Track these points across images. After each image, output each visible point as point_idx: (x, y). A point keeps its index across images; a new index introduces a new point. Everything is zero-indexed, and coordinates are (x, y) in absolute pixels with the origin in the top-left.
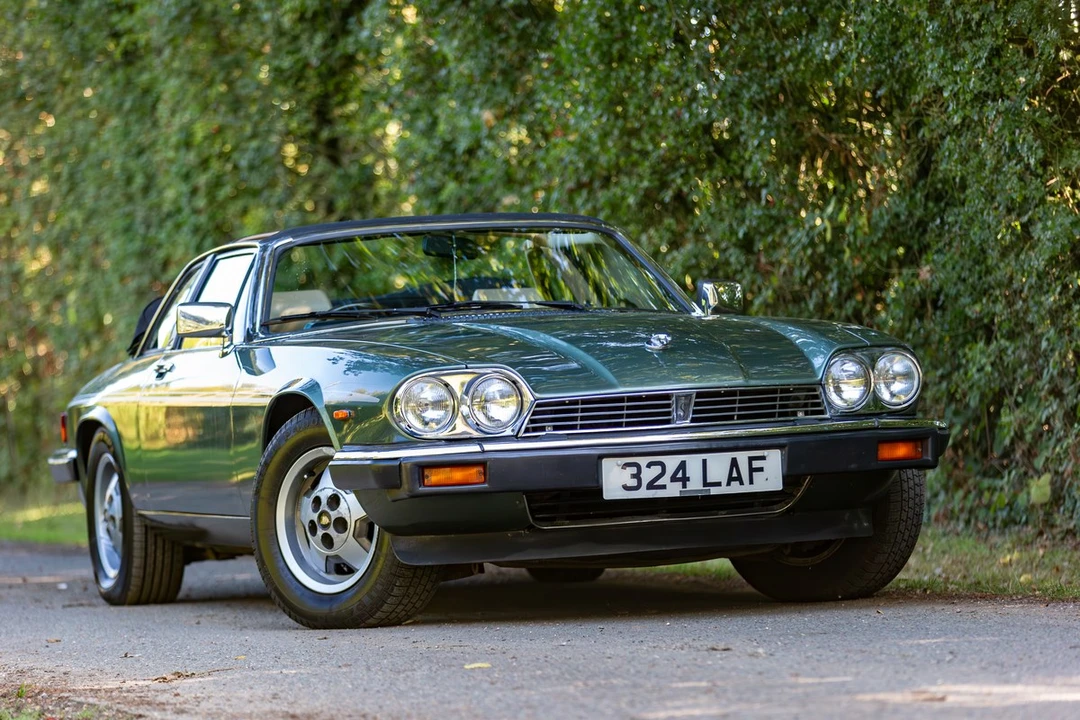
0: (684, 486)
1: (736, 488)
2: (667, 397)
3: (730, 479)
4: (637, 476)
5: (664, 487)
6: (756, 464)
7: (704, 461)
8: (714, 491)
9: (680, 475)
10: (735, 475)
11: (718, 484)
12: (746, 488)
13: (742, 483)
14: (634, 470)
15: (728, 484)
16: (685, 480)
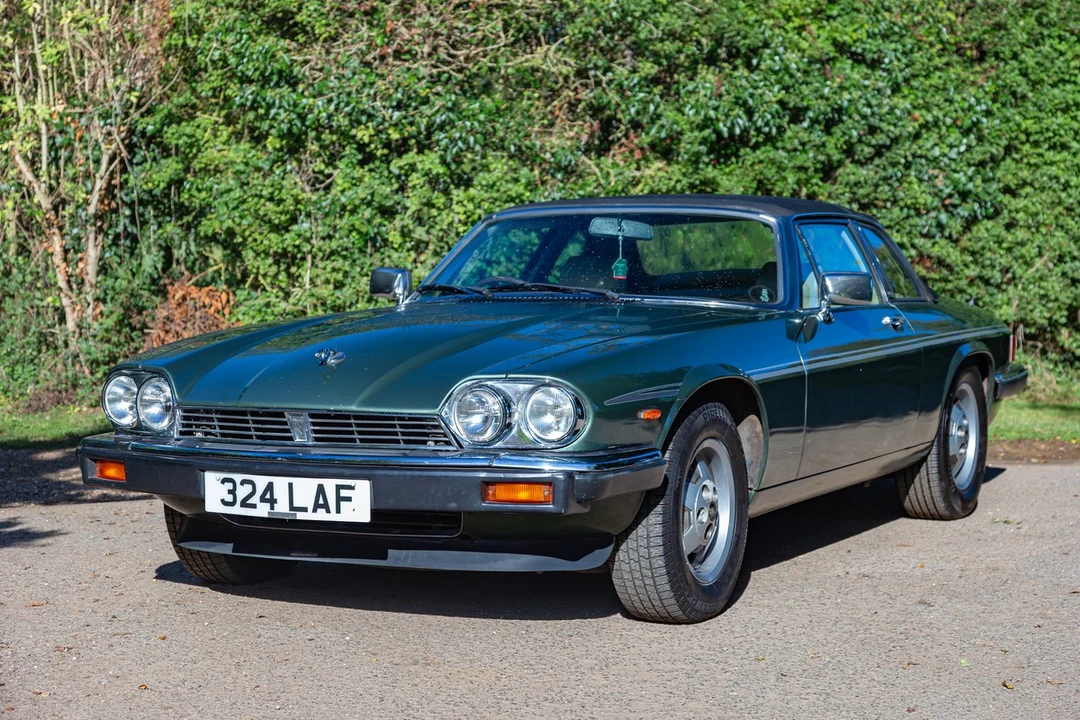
0: (272, 508)
1: (321, 515)
3: (317, 506)
4: (232, 492)
5: (254, 506)
6: (344, 493)
7: (291, 485)
8: (301, 516)
9: (268, 496)
10: (321, 501)
11: (305, 510)
12: (333, 517)
13: (328, 511)
14: (229, 486)
15: (315, 511)
16: (272, 502)
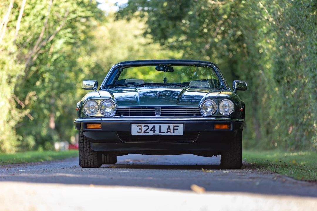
0: (154, 132)
1: (169, 134)
2: (154, 108)
3: (168, 131)
4: (141, 129)
5: (148, 132)
6: (175, 128)
7: (160, 126)
8: (163, 134)
9: (153, 129)
10: (169, 130)
11: (164, 132)
12: (172, 134)
14: (140, 127)
15: (167, 133)
